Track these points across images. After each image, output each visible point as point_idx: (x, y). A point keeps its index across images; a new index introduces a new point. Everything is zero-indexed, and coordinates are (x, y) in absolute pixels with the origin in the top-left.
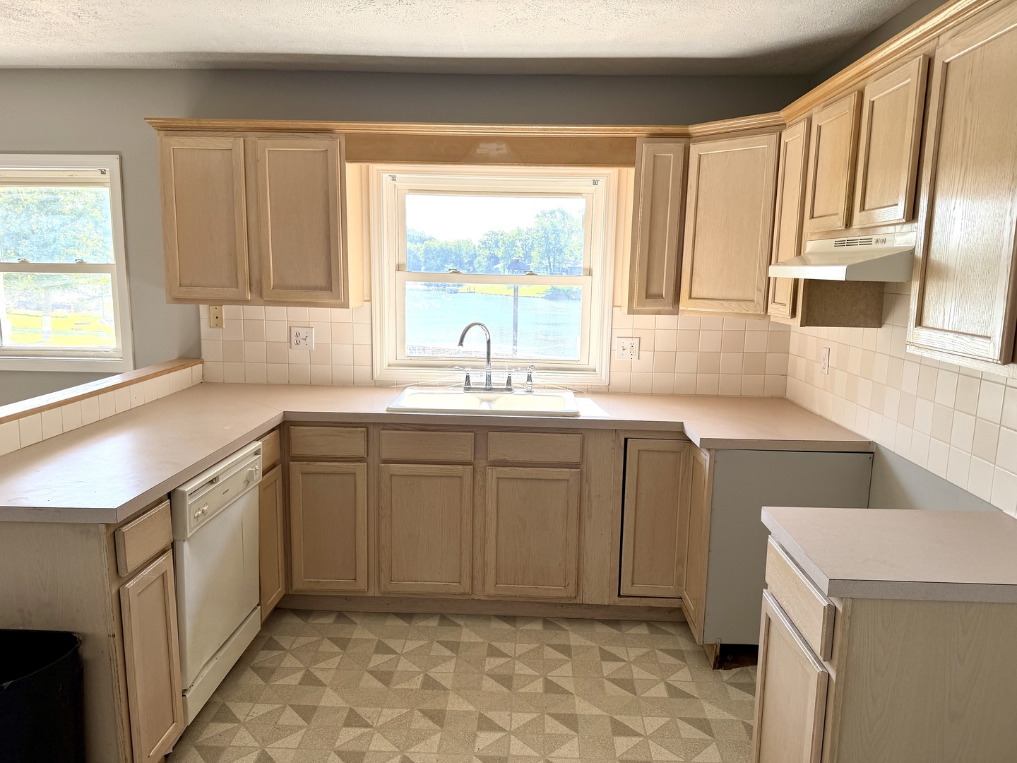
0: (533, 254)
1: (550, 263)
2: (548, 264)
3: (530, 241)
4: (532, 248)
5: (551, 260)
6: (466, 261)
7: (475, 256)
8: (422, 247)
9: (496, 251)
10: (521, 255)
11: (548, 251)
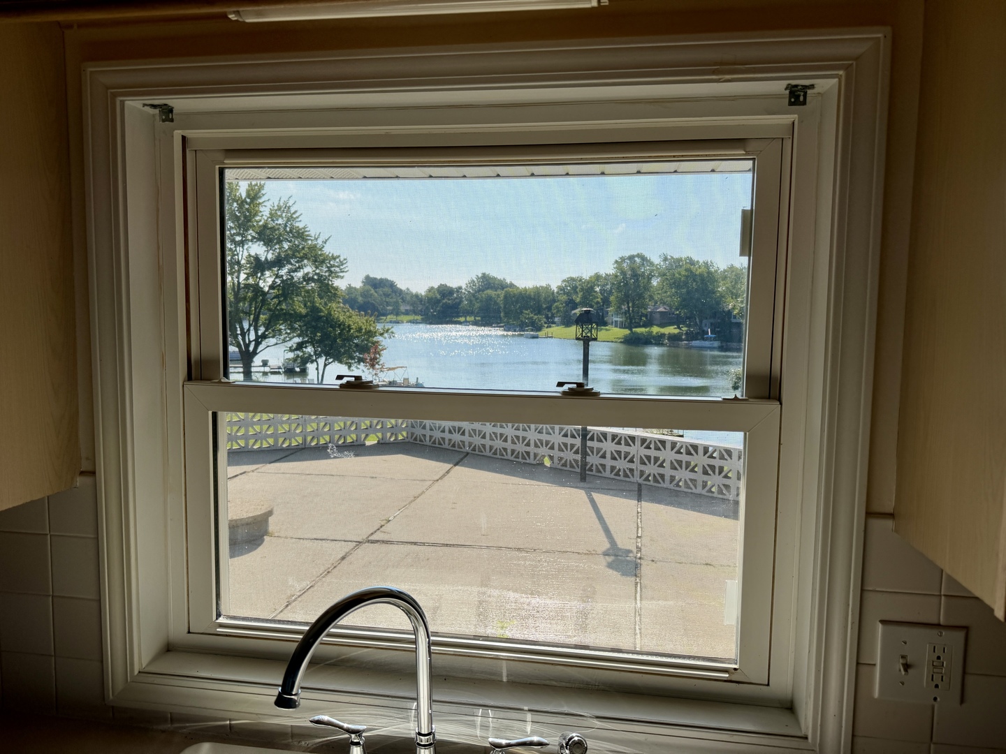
0: (612, 298)
1: (629, 308)
2: (627, 309)
3: (609, 287)
4: (610, 293)
5: (630, 305)
6: (545, 306)
7: (554, 301)
8: (502, 293)
9: (574, 297)
10: (599, 300)
11: (627, 296)
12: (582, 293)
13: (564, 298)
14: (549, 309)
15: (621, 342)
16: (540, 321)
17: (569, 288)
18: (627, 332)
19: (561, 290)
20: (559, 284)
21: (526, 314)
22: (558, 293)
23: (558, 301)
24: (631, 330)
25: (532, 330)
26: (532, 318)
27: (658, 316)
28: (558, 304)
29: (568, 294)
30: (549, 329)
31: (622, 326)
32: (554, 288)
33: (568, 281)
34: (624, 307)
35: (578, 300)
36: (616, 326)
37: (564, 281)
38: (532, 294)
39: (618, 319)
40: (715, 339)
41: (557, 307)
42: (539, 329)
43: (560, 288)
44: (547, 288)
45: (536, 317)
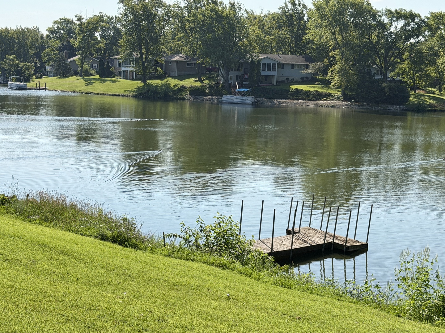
5: (143, 51)
12: (81, 36)
13: (57, 43)
14: (38, 56)
15: (133, 96)
16: (28, 69)
17: (62, 32)
18: (140, 84)
19: (53, 33)
20: (50, 26)
21: (10, 60)
22: (48, 37)
23: (49, 47)
24: (144, 82)
25: (18, 80)
26: (17, 65)
27: (175, 66)
28: (49, 49)
29: (61, 38)
31: (133, 77)
33: (60, 23)
34: (136, 55)
35: (77, 44)
36: (125, 78)
37: (56, 22)
38: (15, 36)
39: (129, 69)
40: (247, 94)
41: (48, 54)
42: (27, 79)
43: (51, 31)
44: (34, 32)
45: (23, 64)
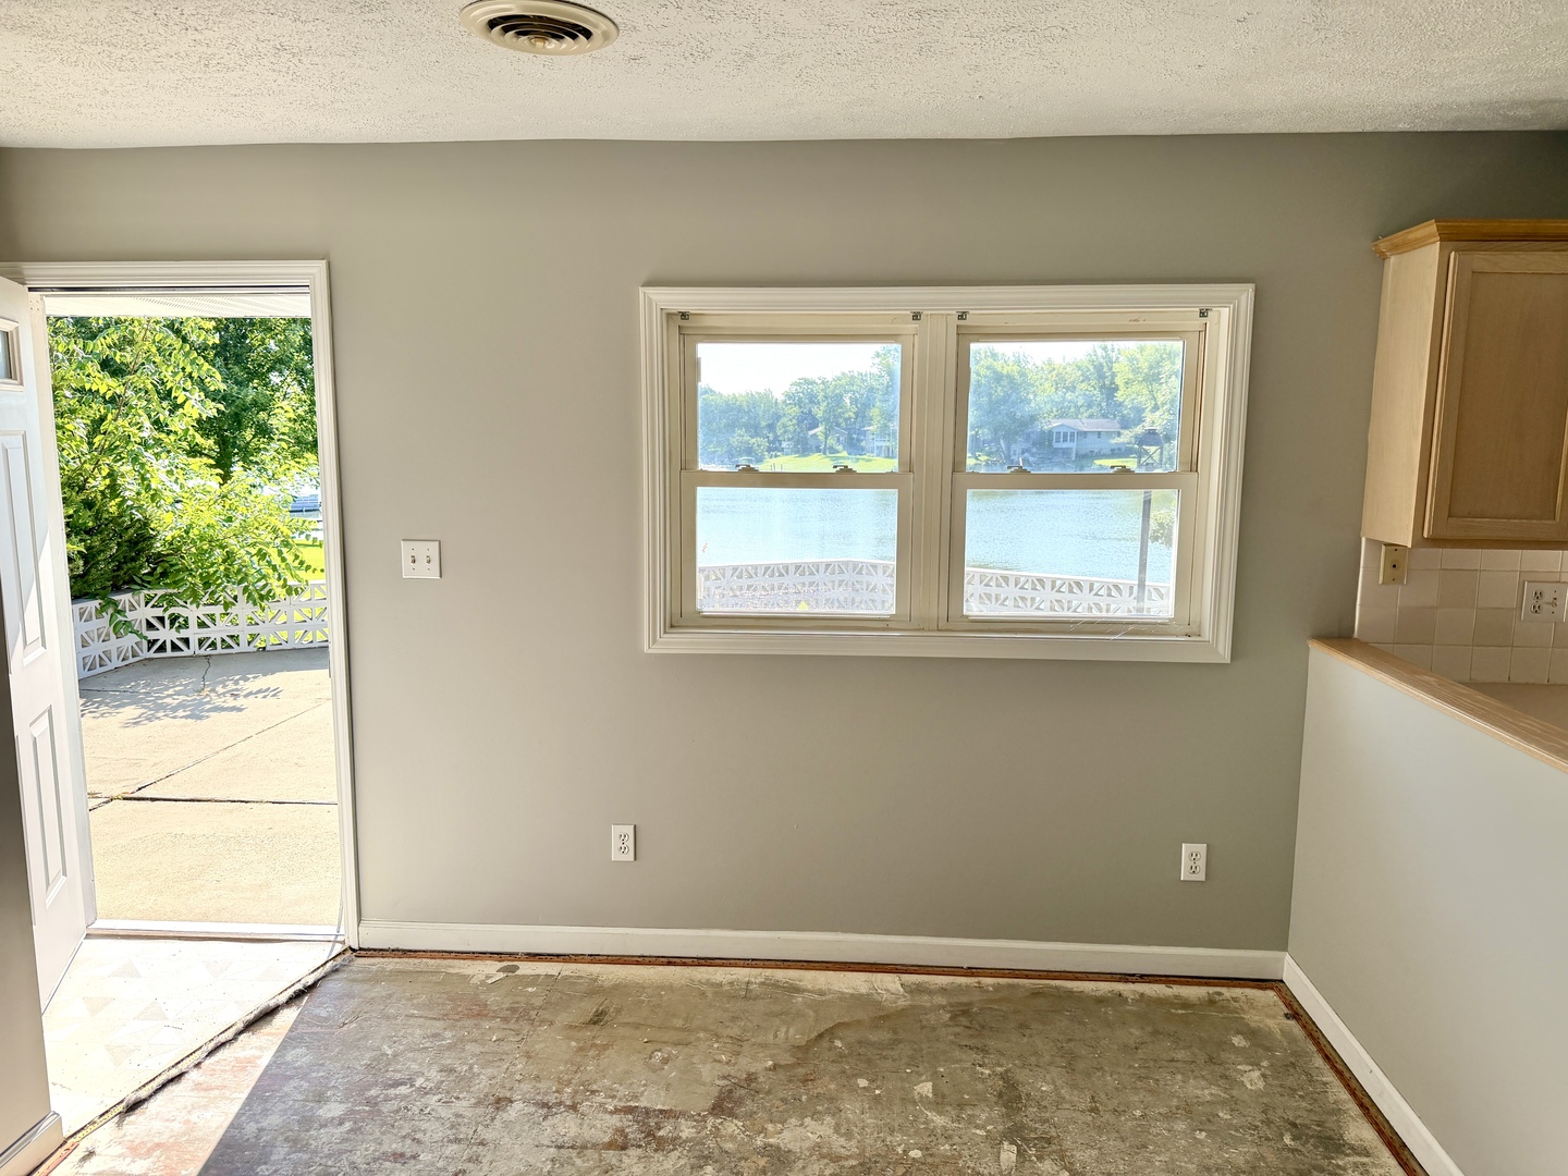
0: (874, 411)
6: (764, 424)
7: (779, 415)
9: (812, 409)
10: (850, 414)
12: (825, 404)
13: (795, 410)
14: (771, 427)
16: (760, 447)
17: (802, 395)
19: (790, 398)
20: (787, 389)
21: (740, 435)
22: (784, 402)
23: (785, 415)
26: (747, 442)
28: (785, 420)
29: (800, 403)
30: (774, 460)
32: (779, 395)
33: (799, 384)
34: (891, 425)
35: (819, 415)
36: (880, 455)
37: (794, 384)
38: (745, 404)
39: (883, 444)
41: (785, 426)
42: (759, 459)
43: (788, 395)
44: (766, 397)
45: (753, 440)
